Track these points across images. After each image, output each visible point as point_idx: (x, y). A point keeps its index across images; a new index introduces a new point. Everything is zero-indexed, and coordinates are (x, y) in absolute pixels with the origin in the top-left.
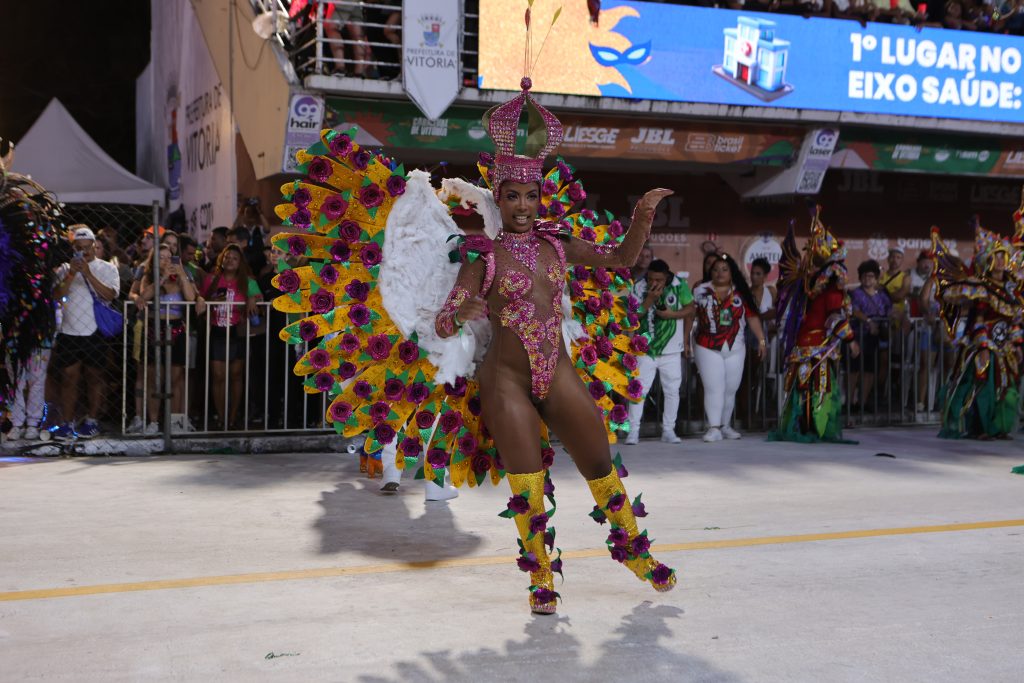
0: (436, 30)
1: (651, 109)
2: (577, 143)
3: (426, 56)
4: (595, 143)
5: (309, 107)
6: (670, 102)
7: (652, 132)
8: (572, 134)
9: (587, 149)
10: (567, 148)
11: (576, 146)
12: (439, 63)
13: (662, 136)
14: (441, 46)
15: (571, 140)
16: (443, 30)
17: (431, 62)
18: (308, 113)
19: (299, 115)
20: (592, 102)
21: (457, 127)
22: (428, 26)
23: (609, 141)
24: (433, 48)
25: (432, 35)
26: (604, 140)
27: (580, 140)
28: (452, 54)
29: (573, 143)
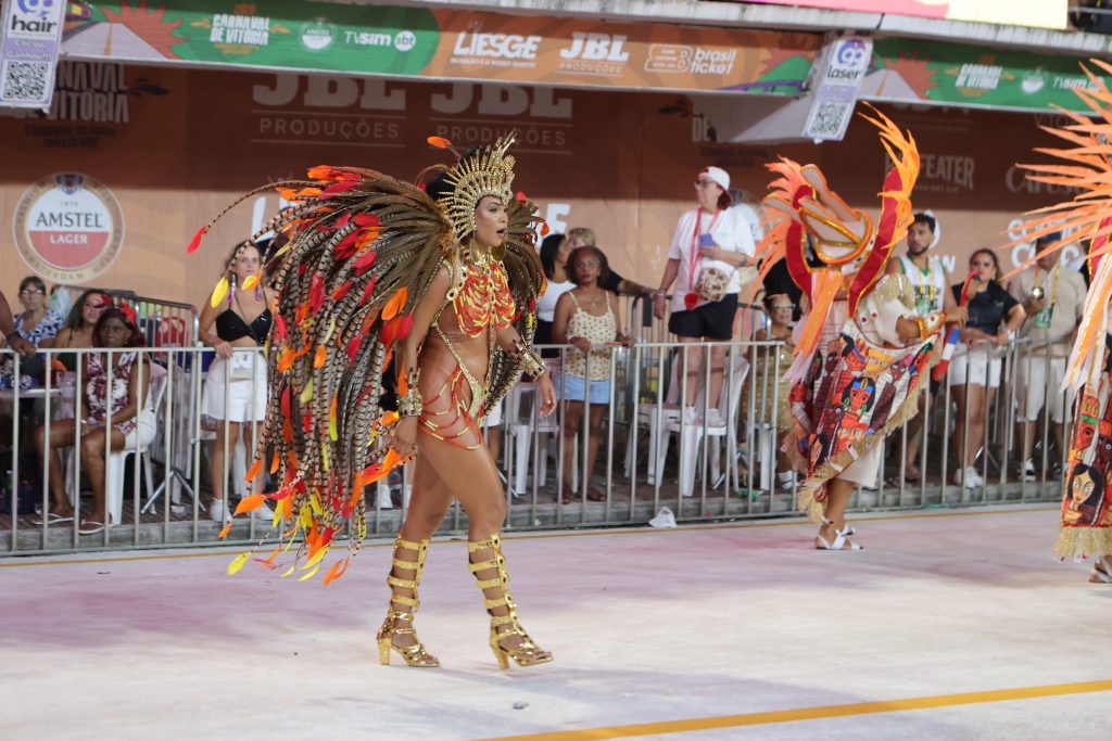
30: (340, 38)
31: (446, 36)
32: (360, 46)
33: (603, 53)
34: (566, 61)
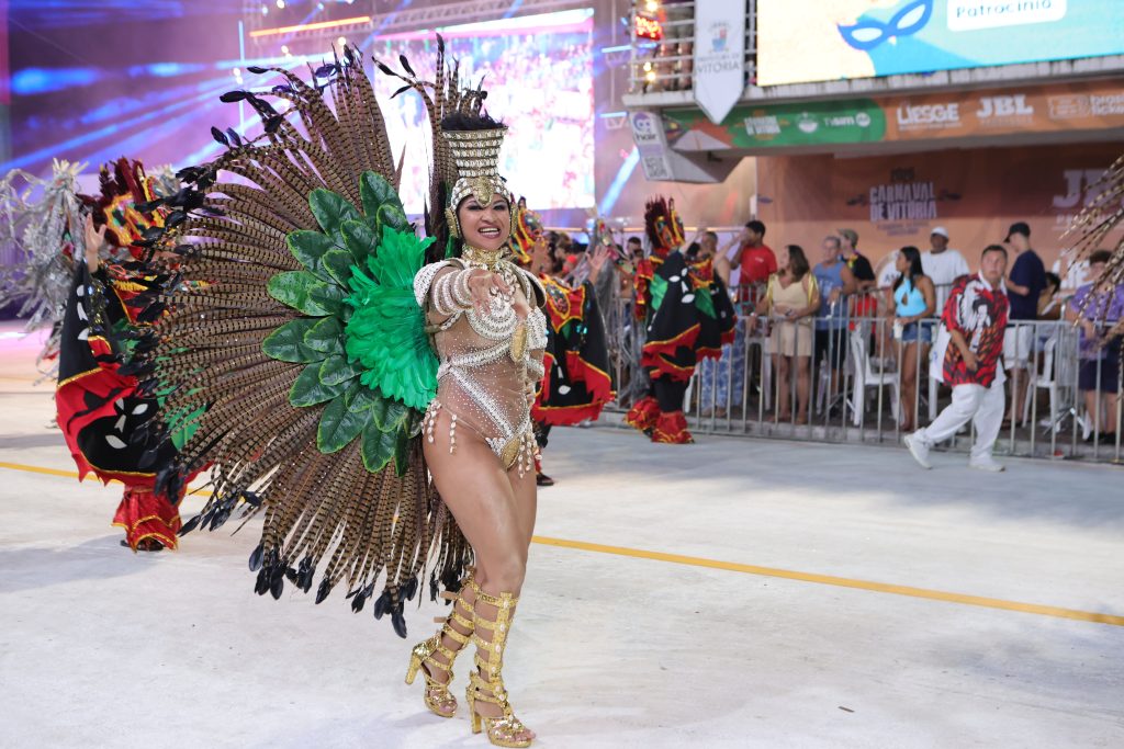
0: (723, 36)
1: (950, 80)
2: (914, 124)
3: (714, 62)
4: (934, 122)
5: (644, 122)
6: (972, 69)
7: (998, 101)
8: (905, 116)
9: (928, 130)
10: (906, 132)
11: (915, 128)
12: (725, 67)
13: (1014, 104)
14: (727, 50)
15: (906, 121)
16: (729, 35)
17: (718, 68)
18: (645, 127)
19: (639, 129)
20: (880, 82)
21: (787, 123)
22: (716, 33)
23: (951, 118)
24: (720, 54)
25: (720, 42)
26: (944, 118)
27: (917, 121)
28: (738, 56)
29: (910, 125)
30: (821, 124)
31: (889, 110)
32: (835, 127)
33: (1010, 111)
34: (985, 119)
